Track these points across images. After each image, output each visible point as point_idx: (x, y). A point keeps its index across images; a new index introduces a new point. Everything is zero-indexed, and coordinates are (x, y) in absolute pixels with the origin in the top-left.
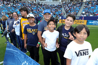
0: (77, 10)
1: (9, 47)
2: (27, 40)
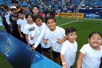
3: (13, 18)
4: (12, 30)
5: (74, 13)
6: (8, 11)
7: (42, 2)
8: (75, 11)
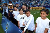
0: (41, 2)
5: (40, 8)
7: (23, 2)
8: (40, 6)
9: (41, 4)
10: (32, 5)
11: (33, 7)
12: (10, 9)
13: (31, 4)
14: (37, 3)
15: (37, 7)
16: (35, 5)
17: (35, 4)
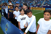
0: (41, 3)
1: (2, 18)
2: (9, 15)
3: (10, 11)
4: (9, 17)
5: (40, 8)
6: (7, 6)
7: (23, 2)
8: (40, 7)
9: (41, 5)
10: (32, 5)
11: (33, 7)
12: (10, 9)
13: (30, 4)
14: (37, 3)
15: (37, 7)
16: (35, 6)
17: (35, 4)
